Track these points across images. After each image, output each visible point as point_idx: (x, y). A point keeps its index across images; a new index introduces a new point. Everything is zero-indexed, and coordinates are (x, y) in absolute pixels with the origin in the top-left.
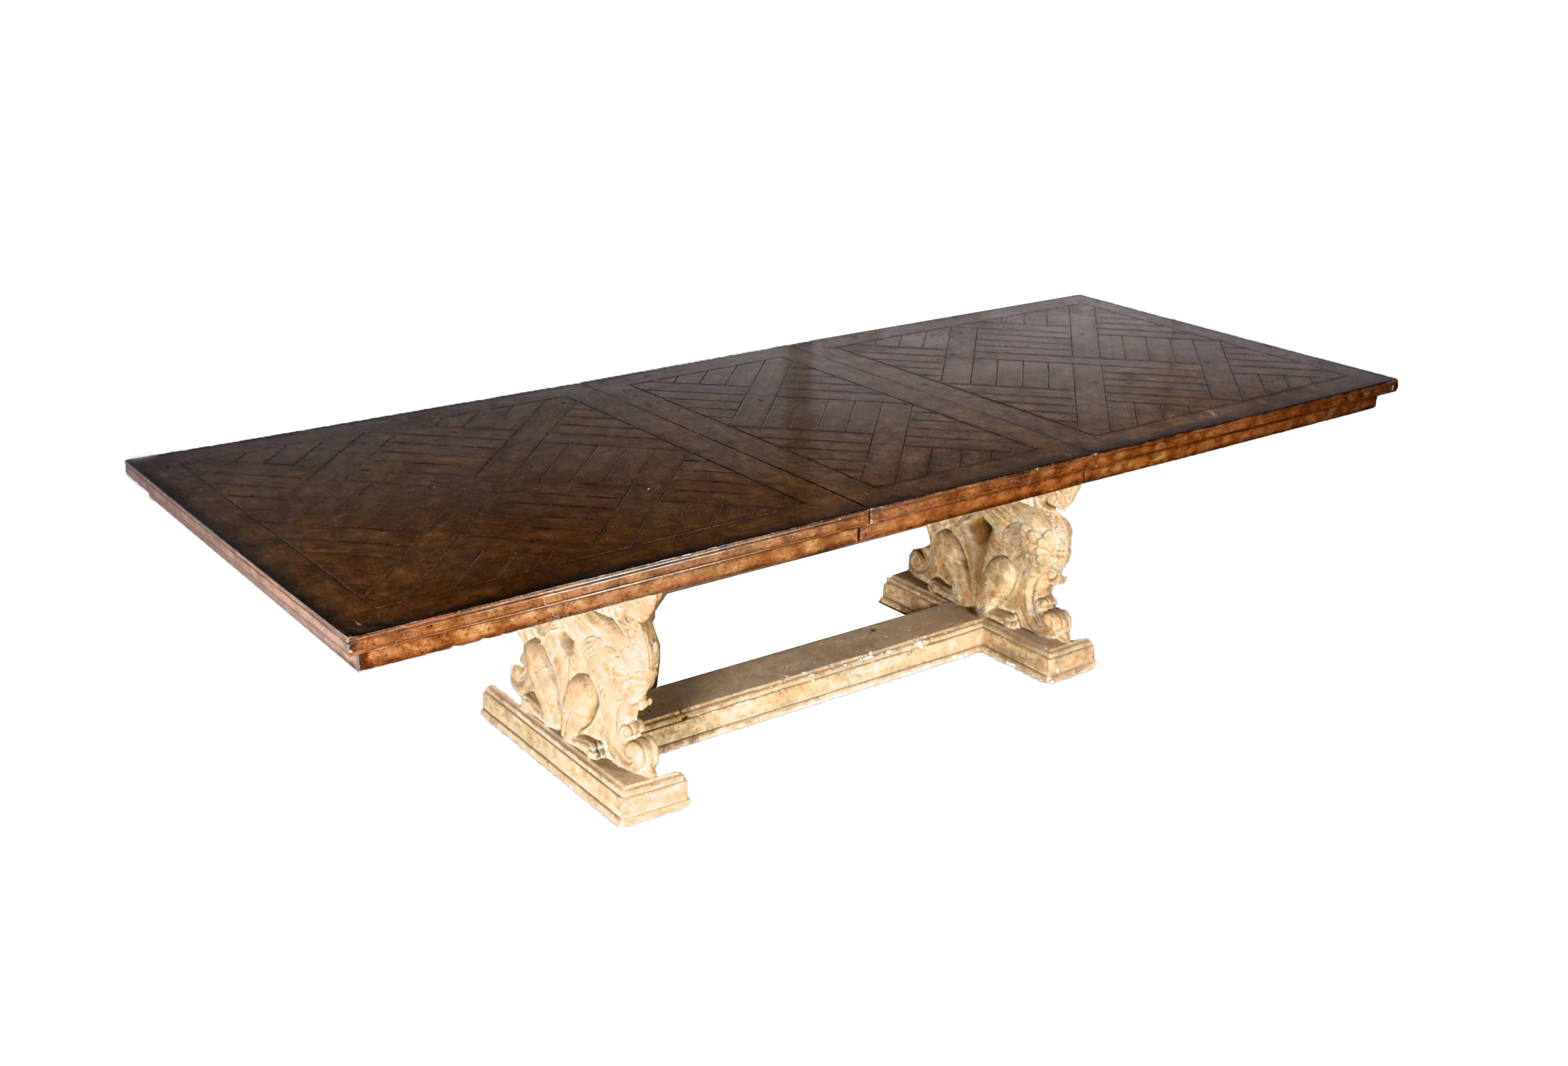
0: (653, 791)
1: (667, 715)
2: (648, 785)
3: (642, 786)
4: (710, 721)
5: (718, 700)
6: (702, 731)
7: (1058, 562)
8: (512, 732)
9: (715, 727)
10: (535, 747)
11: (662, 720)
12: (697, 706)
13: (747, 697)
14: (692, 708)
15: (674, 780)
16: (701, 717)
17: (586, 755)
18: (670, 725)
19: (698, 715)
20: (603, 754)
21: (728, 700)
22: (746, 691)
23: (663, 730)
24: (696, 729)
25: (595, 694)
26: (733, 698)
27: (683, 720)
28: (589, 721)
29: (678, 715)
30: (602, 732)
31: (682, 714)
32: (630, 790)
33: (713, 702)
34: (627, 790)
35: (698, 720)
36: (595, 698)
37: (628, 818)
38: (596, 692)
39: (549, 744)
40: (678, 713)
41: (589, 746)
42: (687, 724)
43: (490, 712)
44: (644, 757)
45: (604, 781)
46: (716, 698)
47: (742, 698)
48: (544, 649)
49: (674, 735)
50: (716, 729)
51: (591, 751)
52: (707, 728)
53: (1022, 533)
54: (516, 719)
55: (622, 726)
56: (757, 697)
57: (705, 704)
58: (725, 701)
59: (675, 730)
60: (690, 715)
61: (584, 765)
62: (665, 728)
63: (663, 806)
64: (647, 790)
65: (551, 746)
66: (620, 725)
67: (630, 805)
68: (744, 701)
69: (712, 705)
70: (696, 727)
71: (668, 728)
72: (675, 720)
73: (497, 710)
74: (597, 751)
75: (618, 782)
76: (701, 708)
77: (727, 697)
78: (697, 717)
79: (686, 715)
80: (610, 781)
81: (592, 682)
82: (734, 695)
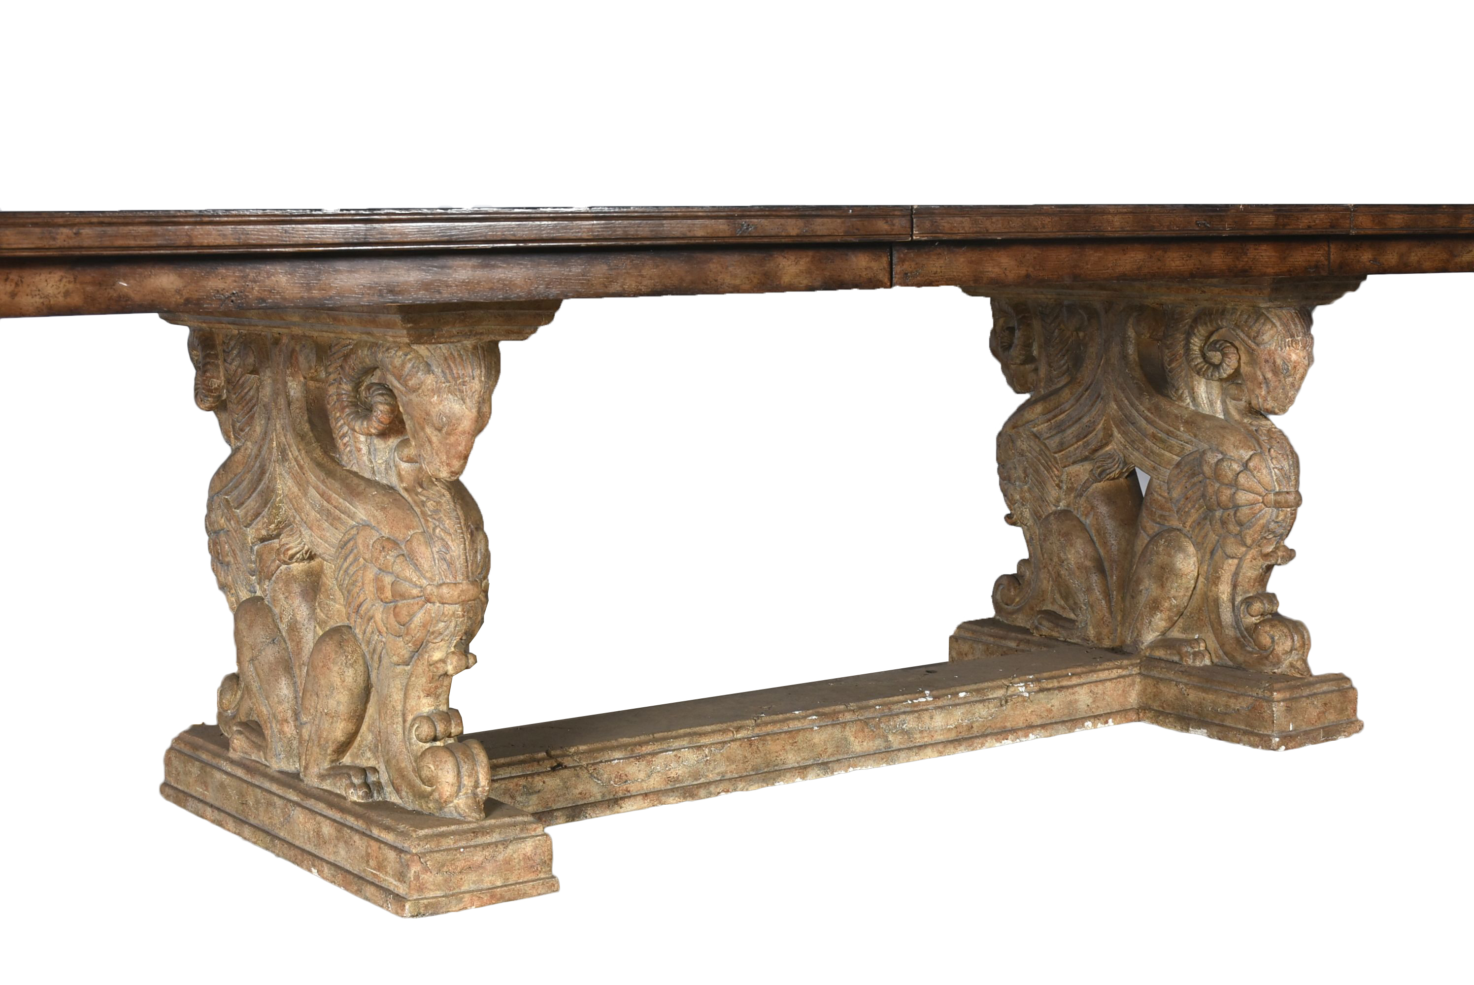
0: (475, 846)
1: (522, 757)
2: (465, 832)
3: (453, 833)
4: (610, 779)
5: (626, 740)
6: (592, 800)
7: (1277, 517)
8: (211, 806)
9: (620, 794)
10: (252, 820)
11: (509, 765)
12: (582, 748)
13: (685, 742)
14: (573, 750)
15: (522, 830)
16: (591, 769)
17: (345, 798)
18: (525, 776)
19: (584, 763)
20: (379, 792)
21: (647, 743)
22: (682, 731)
23: (511, 785)
24: (580, 793)
25: (361, 662)
26: (655, 740)
27: (553, 769)
28: (351, 727)
29: (543, 759)
30: (376, 746)
31: (550, 757)
32: (426, 837)
33: (614, 743)
34: (419, 838)
35: (584, 774)
36: (361, 669)
37: (422, 899)
38: (364, 656)
39: (276, 799)
40: (543, 754)
41: (350, 777)
42: (562, 779)
43: (175, 785)
44: (459, 772)
45: (376, 832)
46: (622, 738)
47: (676, 744)
48: (270, 610)
49: (534, 798)
50: (622, 798)
51: (353, 785)
52: (603, 795)
53: (1206, 469)
54: (218, 775)
55: (414, 719)
56: (706, 746)
57: (598, 745)
58: (641, 744)
59: (537, 789)
60: (567, 761)
61: (338, 816)
62: (516, 780)
63: (499, 884)
64: (463, 843)
65: (279, 802)
66: (410, 718)
67: (426, 870)
68: (679, 749)
69: (613, 748)
70: (581, 788)
71: (522, 782)
72: (536, 768)
73: (188, 773)
74: (366, 784)
75: (401, 827)
76: (591, 751)
77: (643, 738)
78: (581, 767)
79: (559, 760)
80: (388, 829)
81: (355, 636)
82: (657, 735)
